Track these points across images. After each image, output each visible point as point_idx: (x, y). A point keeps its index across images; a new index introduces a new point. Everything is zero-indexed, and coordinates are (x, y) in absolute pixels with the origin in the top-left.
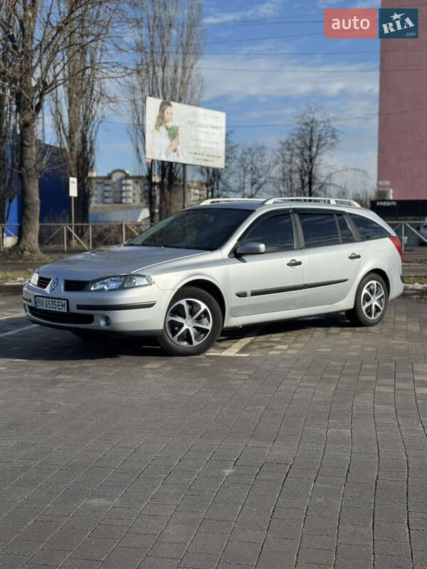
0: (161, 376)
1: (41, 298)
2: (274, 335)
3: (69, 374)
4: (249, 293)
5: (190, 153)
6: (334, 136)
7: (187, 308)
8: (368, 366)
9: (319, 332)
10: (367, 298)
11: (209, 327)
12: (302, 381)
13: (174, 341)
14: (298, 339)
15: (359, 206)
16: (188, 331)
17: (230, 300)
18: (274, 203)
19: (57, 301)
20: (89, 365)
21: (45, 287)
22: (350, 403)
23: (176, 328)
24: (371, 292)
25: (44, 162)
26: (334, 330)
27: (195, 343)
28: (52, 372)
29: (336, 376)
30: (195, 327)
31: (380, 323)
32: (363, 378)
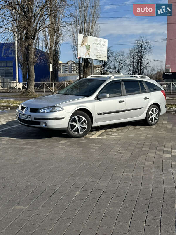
0: (65, 146)
1: (21, 115)
2: (114, 129)
3: (30, 145)
4: (103, 113)
5: (94, 55)
6: (150, 48)
7: (77, 119)
8: (147, 144)
9: (132, 128)
10: (151, 115)
11: (86, 127)
12: (119, 150)
13: (72, 132)
14: (123, 131)
15: (149, 78)
16: (78, 128)
17: (95, 116)
18: (114, 77)
19: (27, 116)
20: (39, 141)
21: (23, 110)
22: (136, 161)
23: (73, 127)
24: (153, 112)
25: (36, 59)
26: (138, 127)
27: (81, 133)
28: (24, 144)
29: (133, 148)
30: (80, 127)
31: (156, 124)
32: (144, 149)
